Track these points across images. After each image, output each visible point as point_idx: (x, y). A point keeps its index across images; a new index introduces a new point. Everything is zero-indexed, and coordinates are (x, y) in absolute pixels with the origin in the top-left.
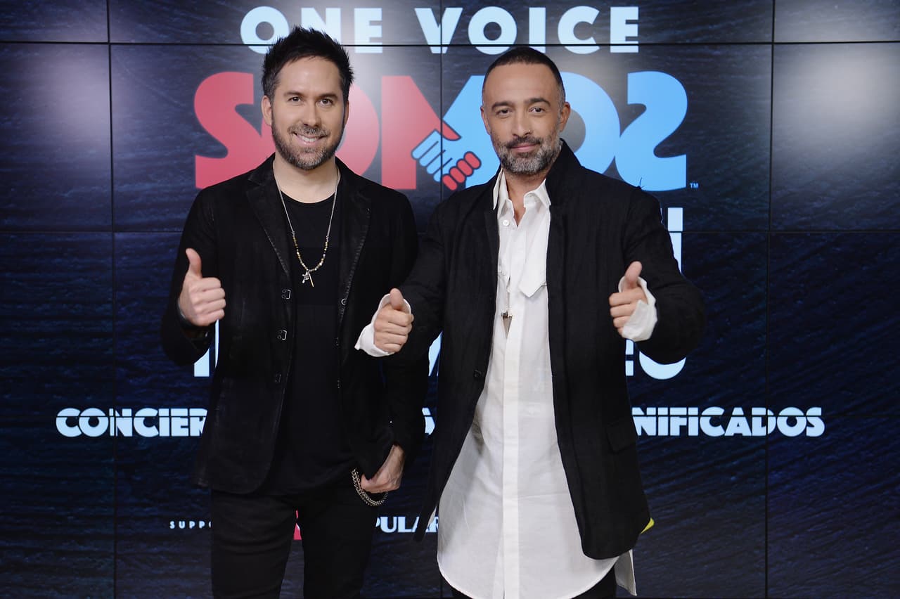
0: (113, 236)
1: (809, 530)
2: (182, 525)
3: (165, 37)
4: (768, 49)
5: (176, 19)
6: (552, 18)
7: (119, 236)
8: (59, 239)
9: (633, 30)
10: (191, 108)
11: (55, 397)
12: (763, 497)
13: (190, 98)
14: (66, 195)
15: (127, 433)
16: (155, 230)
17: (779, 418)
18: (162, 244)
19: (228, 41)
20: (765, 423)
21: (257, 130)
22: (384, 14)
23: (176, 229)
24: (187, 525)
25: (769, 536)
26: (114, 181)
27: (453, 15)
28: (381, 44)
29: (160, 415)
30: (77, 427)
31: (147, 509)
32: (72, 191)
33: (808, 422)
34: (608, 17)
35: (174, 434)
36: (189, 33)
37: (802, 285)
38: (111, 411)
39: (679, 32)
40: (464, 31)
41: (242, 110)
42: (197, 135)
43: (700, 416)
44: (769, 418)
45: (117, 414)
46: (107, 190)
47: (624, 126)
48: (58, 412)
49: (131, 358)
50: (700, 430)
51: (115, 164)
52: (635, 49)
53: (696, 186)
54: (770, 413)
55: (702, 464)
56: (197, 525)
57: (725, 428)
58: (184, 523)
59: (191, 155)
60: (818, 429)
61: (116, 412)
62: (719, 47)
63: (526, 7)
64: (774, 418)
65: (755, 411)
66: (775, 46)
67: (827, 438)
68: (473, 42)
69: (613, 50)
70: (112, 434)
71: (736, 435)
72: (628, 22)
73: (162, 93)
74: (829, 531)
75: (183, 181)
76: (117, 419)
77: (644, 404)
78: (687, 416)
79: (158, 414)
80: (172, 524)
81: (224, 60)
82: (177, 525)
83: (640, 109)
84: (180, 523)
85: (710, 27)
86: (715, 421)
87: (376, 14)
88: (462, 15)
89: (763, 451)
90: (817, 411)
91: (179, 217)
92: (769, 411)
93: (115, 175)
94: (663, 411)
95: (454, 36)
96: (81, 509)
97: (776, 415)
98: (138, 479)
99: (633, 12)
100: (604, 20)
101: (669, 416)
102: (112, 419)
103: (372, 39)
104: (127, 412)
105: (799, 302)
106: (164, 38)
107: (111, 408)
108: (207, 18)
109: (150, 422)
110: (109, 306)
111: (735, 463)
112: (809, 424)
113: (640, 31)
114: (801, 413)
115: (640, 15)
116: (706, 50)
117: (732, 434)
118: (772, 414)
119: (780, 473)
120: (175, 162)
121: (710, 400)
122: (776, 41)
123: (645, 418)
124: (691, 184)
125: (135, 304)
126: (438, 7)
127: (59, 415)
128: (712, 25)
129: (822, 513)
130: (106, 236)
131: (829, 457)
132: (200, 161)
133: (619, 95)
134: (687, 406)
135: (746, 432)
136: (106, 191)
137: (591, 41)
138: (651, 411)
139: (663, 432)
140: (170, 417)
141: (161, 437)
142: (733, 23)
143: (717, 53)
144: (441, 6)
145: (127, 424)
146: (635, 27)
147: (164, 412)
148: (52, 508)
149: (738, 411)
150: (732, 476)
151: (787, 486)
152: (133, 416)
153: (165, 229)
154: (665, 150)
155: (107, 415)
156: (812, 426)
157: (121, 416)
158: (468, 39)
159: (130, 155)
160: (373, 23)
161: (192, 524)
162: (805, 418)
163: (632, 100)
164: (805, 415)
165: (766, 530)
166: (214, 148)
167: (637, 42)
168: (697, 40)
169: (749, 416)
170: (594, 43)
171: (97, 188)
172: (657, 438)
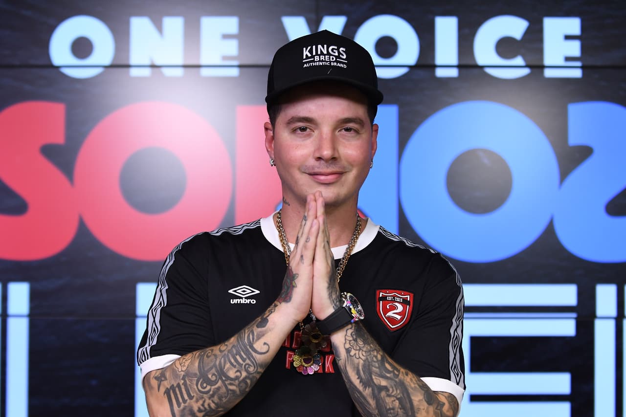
6: (467, 30)
9: (574, 48)
19: (32, 62)
21: (68, 178)
22: (241, 25)
27: (333, 25)
28: (237, 64)
34: (541, 31)
41: (49, 151)
47: (564, 174)
52: (577, 73)
63: (431, 16)
69: (548, 73)
72: (568, 38)
81: (27, 87)
83: (584, 152)
87: (231, 24)
88: (346, 25)
99: (573, 25)
100: (535, 36)
103: (225, 58)
108: (8, 32)
113: (583, 49)
115: (583, 28)
126: (313, 16)
133: (557, 133)
137: (519, 61)
144: (318, 14)
146: (577, 44)
154: (618, 207)
160: (226, 37)
163: (575, 138)
166: (10, 202)
167: (579, 64)
170: (523, 64)
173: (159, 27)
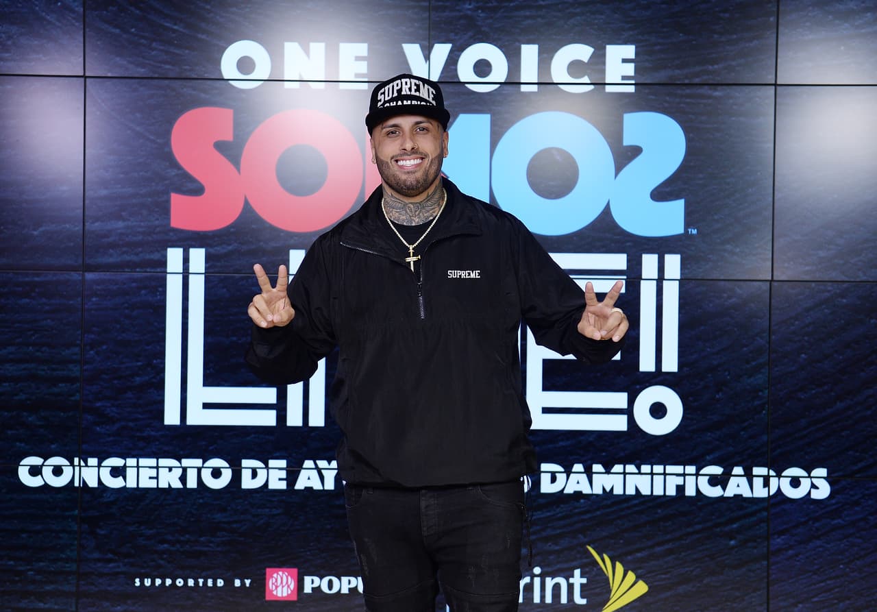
0: (83, 275)
1: (815, 599)
2: (148, 582)
3: (143, 70)
4: (771, 90)
5: (154, 53)
6: (545, 55)
7: (90, 276)
8: (27, 279)
9: (630, 69)
10: (167, 144)
11: (17, 444)
12: (765, 563)
13: (167, 133)
14: (35, 233)
15: (93, 483)
16: (126, 270)
17: (781, 479)
18: (134, 285)
19: (206, 76)
20: (766, 484)
21: (237, 168)
22: (370, 50)
23: (148, 270)
24: (153, 582)
25: (771, 606)
26: (86, 218)
27: (441, 51)
28: (366, 80)
29: (127, 465)
30: (40, 476)
31: (111, 565)
32: (41, 229)
33: (812, 483)
34: (604, 55)
35: (141, 486)
36: (167, 67)
37: (806, 338)
38: (76, 460)
39: (677, 72)
40: (453, 67)
41: (221, 147)
42: (173, 172)
43: (697, 474)
44: (771, 479)
45: (82, 464)
46: (79, 228)
47: (619, 169)
48: (21, 461)
49: (99, 404)
50: (698, 490)
51: (87, 202)
52: (632, 89)
53: (695, 232)
54: (772, 473)
55: (699, 527)
56: (164, 582)
57: (724, 489)
58: (150, 580)
59: (166, 193)
60: (823, 491)
61: (82, 461)
62: (719, 88)
63: (517, 44)
64: (777, 479)
65: (757, 471)
66: (778, 88)
67: (834, 501)
68: (462, 80)
69: (609, 89)
70: (76, 484)
71: (736, 496)
72: (625, 61)
73: (138, 129)
74: (836, 601)
75: (158, 219)
76: (82, 468)
77: (638, 462)
78: (684, 475)
79: (125, 464)
80: (137, 580)
81: (203, 95)
82: (142, 582)
83: (636, 151)
84: (146, 580)
85: (710, 67)
86: (714, 480)
87: (362, 49)
88: (451, 51)
89: (765, 514)
90: (822, 472)
91: (152, 257)
92: (771, 471)
93: (87, 213)
94: (658, 469)
95: (442, 73)
96: (42, 564)
97: (779, 476)
98: (102, 532)
99: (629, 51)
100: (599, 58)
101: (665, 474)
102: (77, 469)
103: (357, 75)
104: (93, 461)
105: (803, 355)
106: (141, 71)
107: (76, 457)
108: (187, 51)
109: (117, 472)
110: (76, 350)
111: (735, 526)
112: (814, 486)
113: (636, 70)
114: (804, 473)
115: (637, 54)
116: (705, 91)
117: (732, 495)
118: (774, 474)
119: (783, 537)
120: (150, 199)
121: (708, 458)
122: (778, 83)
123: (639, 476)
124: (690, 230)
125: (104, 347)
126: (426, 43)
127: (21, 464)
128: (712, 65)
129: (828, 582)
130: (75, 276)
131: (836, 521)
132: (176, 200)
133: (614, 136)
134: (684, 464)
135: (747, 493)
136: (77, 228)
137: (586, 80)
138: (646, 468)
139: (658, 491)
140: (138, 467)
141: (129, 488)
142: (734, 63)
143: (717, 94)
144: (429, 43)
145: (92, 474)
146: (632, 66)
147: (131, 462)
148: (12, 563)
149: (738, 470)
150: (731, 539)
151: (790, 552)
152: (99, 466)
153: (138, 270)
154: (661, 194)
155: (72, 464)
156: (817, 488)
157: (87, 466)
158: (457, 76)
159: (104, 192)
160: (358, 58)
161: (158, 582)
162: (809, 479)
163: (627, 141)
164: (809, 477)
165: (768, 599)
166: (190, 186)
167: (633, 82)
168: (697, 80)
169: (749, 476)
170: (589, 82)
171: (68, 226)
172: (652, 498)
173: (307, 51)
